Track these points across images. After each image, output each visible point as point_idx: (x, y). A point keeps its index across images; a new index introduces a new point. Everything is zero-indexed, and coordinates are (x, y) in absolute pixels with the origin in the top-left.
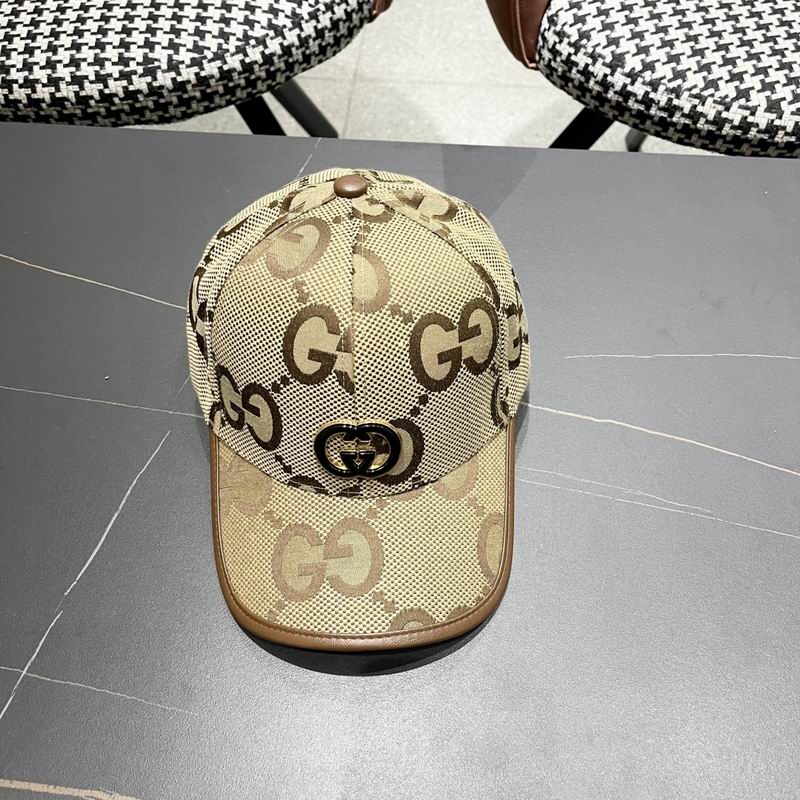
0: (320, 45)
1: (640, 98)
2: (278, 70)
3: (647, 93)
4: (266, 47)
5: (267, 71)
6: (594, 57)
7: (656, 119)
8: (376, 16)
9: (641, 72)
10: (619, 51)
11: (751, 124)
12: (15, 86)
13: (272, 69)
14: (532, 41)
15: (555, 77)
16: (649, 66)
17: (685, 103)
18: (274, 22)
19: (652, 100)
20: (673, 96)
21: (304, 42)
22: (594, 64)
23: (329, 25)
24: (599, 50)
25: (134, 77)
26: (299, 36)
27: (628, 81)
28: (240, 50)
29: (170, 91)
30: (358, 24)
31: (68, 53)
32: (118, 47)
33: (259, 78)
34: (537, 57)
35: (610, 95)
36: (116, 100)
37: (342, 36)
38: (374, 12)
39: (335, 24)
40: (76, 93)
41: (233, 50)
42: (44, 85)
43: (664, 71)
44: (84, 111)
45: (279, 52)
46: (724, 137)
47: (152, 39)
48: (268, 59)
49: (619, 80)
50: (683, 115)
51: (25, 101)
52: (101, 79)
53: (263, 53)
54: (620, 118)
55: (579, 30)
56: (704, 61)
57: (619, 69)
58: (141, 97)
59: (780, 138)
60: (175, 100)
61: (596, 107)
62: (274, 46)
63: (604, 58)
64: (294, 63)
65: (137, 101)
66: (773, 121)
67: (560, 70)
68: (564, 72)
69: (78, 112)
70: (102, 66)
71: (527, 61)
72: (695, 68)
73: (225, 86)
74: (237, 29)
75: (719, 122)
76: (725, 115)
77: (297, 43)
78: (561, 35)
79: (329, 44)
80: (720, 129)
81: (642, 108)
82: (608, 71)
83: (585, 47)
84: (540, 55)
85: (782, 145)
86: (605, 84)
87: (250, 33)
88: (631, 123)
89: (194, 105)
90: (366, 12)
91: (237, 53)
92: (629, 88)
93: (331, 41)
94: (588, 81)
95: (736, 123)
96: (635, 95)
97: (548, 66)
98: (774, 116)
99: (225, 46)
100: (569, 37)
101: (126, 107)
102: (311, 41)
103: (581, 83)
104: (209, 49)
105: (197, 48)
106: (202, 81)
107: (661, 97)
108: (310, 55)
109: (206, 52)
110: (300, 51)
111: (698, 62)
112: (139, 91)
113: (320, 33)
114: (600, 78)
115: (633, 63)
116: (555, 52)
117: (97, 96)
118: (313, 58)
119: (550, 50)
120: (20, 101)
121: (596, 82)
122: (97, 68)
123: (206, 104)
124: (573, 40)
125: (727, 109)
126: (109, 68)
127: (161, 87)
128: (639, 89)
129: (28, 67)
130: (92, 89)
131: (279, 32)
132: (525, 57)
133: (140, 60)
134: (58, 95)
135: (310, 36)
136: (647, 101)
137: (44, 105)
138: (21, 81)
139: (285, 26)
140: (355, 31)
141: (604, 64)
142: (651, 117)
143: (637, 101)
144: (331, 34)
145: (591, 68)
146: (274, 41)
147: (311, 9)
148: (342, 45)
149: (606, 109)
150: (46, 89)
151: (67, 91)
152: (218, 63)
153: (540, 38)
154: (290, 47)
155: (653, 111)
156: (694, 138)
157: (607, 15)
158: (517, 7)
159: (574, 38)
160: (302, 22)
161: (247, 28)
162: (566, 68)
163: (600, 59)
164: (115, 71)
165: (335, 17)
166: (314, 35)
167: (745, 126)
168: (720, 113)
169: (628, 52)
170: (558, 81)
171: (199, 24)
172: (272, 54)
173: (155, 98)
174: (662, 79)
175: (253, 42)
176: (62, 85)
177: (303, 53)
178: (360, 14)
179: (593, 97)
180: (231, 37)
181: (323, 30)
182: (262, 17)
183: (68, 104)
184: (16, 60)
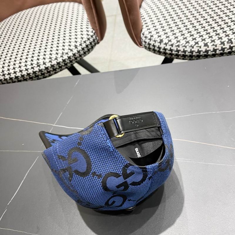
0: (84, 52)
2: (73, 60)
3: (170, 48)
5: (70, 61)
6: (155, 41)
7: (175, 54)
9: (168, 43)
10: (161, 39)
11: (200, 51)
14: (139, 41)
15: (147, 49)
16: (170, 41)
17: (181, 49)
18: (70, 48)
20: (177, 47)
21: (79, 52)
23: (85, 46)
24: (156, 39)
25: (34, 68)
26: (77, 50)
27: (165, 45)
28: (62, 56)
29: (44, 70)
30: (94, 45)
31: (18, 65)
32: (31, 61)
33: (67, 63)
35: (161, 50)
36: (31, 74)
37: (90, 49)
38: (99, 41)
39: (87, 46)
40: (21, 74)
41: (60, 57)
43: (174, 41)
44: (24, 79)
45: (72, 55)
46: (194, 56)
47: (39, 58)
48: (69, 58)
49: (162, 46)
50: (182, 52)
51: (9, 79)
52: (27, 70)
53: (68, 56)
55: (150, 35)
56: (185, 37)
57: (162, 43)
58: (37, 73)
59: (210, 53)
60: (46, 72)
62: (70, 54)
65: (36, 74)
66: (206, 49)
69: (22, 79)
71: (140, 46)
72: (183, 39)
73: (59, 66)
74: (60, 52)
75: (192, 52)
76: (193, 50)
77: (77, 52)
78: (146, 37)
79: (86, 51)
80: (192, 54)
82: (159, 44)
83: (152, 39)
84: (142, 44)
85: (211, 55)
86: (159, 48)
87: (64, 52)
89: (52, 73)
90: (96, 42)
92: (166, 48)
93: (87, 50)
94: (155, 47)
95: (196, 51)
96: (168, 49)
97: (145, 46)
98: (206, 47)
99: (57, 56)
101: (34, 76)
102: (81, 52)
103: (153, 49)
104: (53, 58)
105: (50, 58)
106: (52, 66)
107: (174, 48)
110: (78, 54)
111: (183, 37)
112: (36, 71)
113: (83, 49)
114: (158, 46)
115: (165, 41)
116: (145, 42)
117: (26, 74)
118: (82, 55)
121: (157, 48)
122: (26, 67)
123: (54, 71)
125: (193, 48)
126: (28, 67)
127: (42, 69)
128: (168, 47)
129: (8, 70)
130: (25, 73)
131: (71, 50)
133: (36, 63)
134: (16, 76)
136: (171, 50)
137: (13, 79)
138: (7, 74)
139: (73, 49)
140: (94, 47)
141: (158, 42)
142: (173, 54)
143: (169, 51)
144: (87, 48)
145: (155, 44)
147: (80, 43)
148: (90, 51)
150: (13, 75)
151: (19, 74)
152: (56, 61)
153: (141, 40)
154: (75, 54)
155: (173, 52)
156: (187, 57)
157: (157, 30)
158: (133, 33)
159: (149, 37)
160: (78, 47)
161: (63, 51)
162: (149, 46)
164: (30, 67)
165: (87, 44)
166: (81, 49)
167: (199, 52)
168: (191, 49)
169: (164, 38)
171: (51, 52)
172: (70, 56)
173: (40, 72)
174: (174, 43)
176: (17, 73)
177: (79, 55)
178: (94, 43)
180: (59, 54)
182: (67, 48)
183: (19, 77)
184: (6, 69)
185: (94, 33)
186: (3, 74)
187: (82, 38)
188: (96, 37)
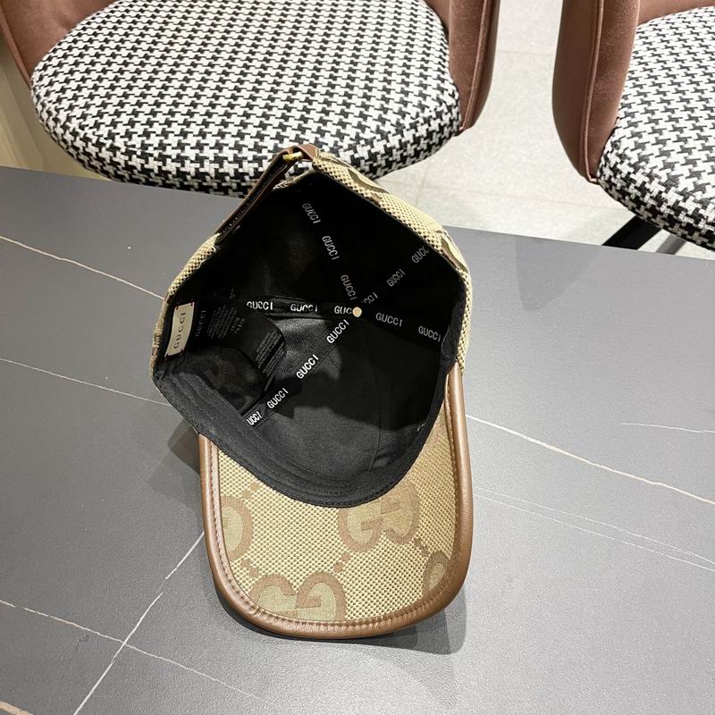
0: (415, 149)
1: (690, 213)
2: (380, 166)
3: (697, 209)
4: (372, 147)
5: (371, 166)
6: (651, 177)
7: (703, 232)
8: (462, 131)
9: (692, 192)
10: (673, 173)
12: (169, 160)
13: (375, 165)
14: (595, 161)
15: (613, 191)
16: (700, 188)
18: (381, 128)
19: (701, 216)
21: (403, 146)
22: (651, 182)
23: (425, 135)
24: (656, 171)
25: (264, 161)
26: (400, 140)
27: (681, 198)
28: (351, 147)
30: (448, 136)
31: (215, 138)
32: (255, 137)
34: (598, 174)
35: (663, 208)
36: (247, 178)
37: (434, 144)
38: (461, 128)
39: (430, 134)
40: (216, 170)
41: (346, 147)
42: (192, 162)
44: (219, 184)
45: (383, 152)
47: (282, 134)
48: (373, 157)
49: (672, 197)
51: (174, 173)
52: (238, 160)
53: (369, 151)
54: (670, 229)
55: (639, 154)
57: (673, 188)
61: (649, 218)
62: (379, 147)
63: (660, 178)
64: (393, 161)
67: (619, 185)
68: (622, 187)
69: (215, 185)
70: (240, 151)
71: (590, 177)
74: (351, 131)
77: (398, 146)
78: (622, 157)
79: (422, 150)
81: (691, 221)
82: (663, 189)
83: (643, 168)
84: (602, 172)
86: (659, 199)
87: (361, 135)
88: (679, 233)
90: (455, 127)
91: (349, 149)
92: (681, 204)
93: (425, 147)
94: (643, 196)
96: (686, 210)
97: (609, 181)
99: (340, 144)
100: (629, 159)
102: (409, 145)
103: (637, 197)
104: (327, 144)
107: (710, 214)
108: (406, 157)
109: (324, 147)
110: (399, 153)
114: (654, 194)
115: (687, 184)
116: (615, 170)
117: (232, 173)
118: (408, 159)
119: (611, 169)
120: (170, 173)
121: (651, 197)
122: (236, 152)
124: (633, 162)
126: (245, 153)
128: (690, 206)
129: (181, 146)
130: (229, 168)
131: (384, 136)
132: (588, 173)
133: (271, 148)
134: (202, 170)
135: (409, 142)
136: (697, 216)
137: (188, 177)
138: (174, 157)
139: (389, 132)
140: (444, 141)
141: (659, 183)
142: (699, 230)
143: (687, 215)
144: (426, 142)
145: (647, 186)
146: (380, 143)
147: (412, 121)
148: (433, 151)
149: (658, 220)
150: (193, 165)
151: (209, 168)
153: (603, 159)
154: (391, 149)
155: (701, 225)
157: (664, 144)
158: (587, 132)
159: (634, 160)
160: (404, 130)
161: (359, 131)
162: (625, 184)
163: (656, 179)
164: (250, 155)
165: (431, 129)
166: (412, 141)
169: (682, 175)
170: (617, 195)
171: (321, 125)
172: (377, 153)
174: (711, 199)
175: (362, 142)
176: (206, 163)
177: (401, 155)
178: (450, 129)
179: (646, 210)
180: (346, 137)
181: (419, 138)
182: (372, 124)
183: (208, 178)
184: (173, 140)
185: (457, 101)
186: (160, 155)
187: (423, 108)
188: (458, 114)
